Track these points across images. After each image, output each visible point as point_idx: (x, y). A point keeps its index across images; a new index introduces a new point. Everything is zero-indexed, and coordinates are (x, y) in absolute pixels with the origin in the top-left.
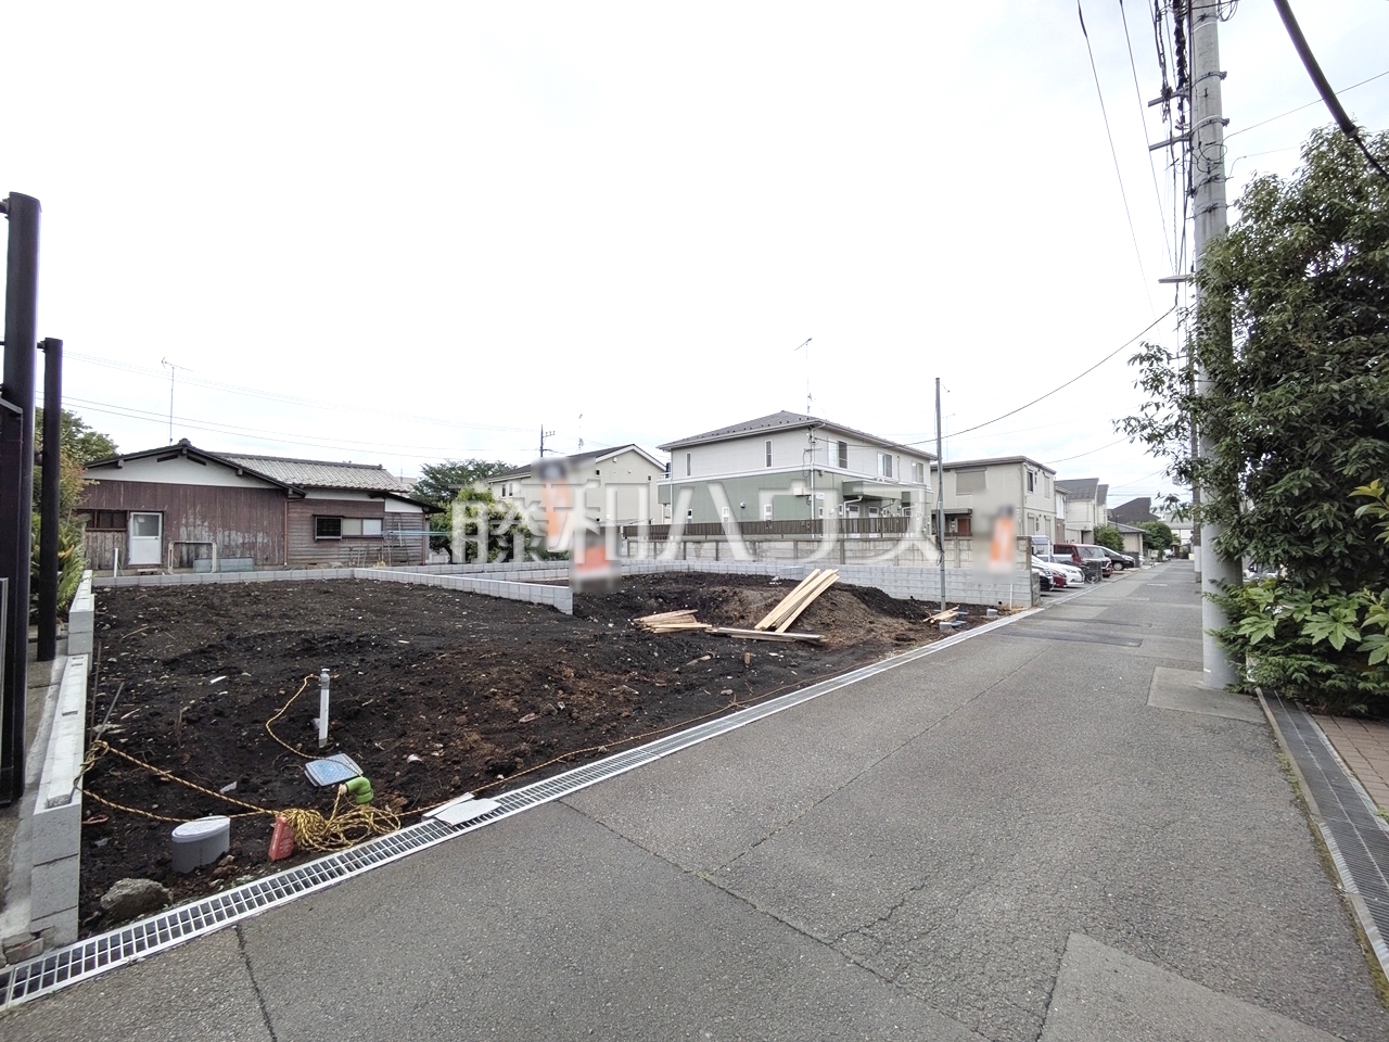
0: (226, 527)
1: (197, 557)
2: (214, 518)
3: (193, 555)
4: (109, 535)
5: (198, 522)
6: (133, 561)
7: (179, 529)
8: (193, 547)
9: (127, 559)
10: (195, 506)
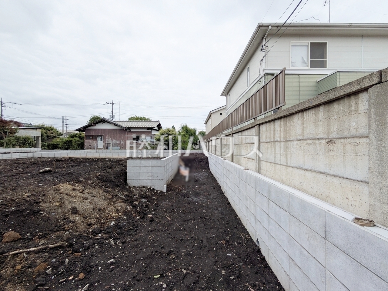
0: (114, 139)
1: (109, 147)
2: (112, 137)
3: (108, 146)
4: (94, 141)
5: (109, 138)
6: (98, 147)
7: (106, 140)
8: (108, 144)
9: (97, 147)
10: (108, 134)
